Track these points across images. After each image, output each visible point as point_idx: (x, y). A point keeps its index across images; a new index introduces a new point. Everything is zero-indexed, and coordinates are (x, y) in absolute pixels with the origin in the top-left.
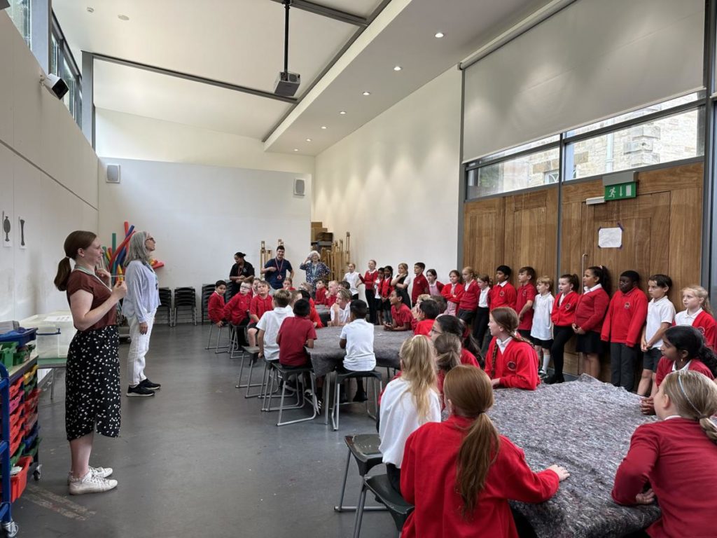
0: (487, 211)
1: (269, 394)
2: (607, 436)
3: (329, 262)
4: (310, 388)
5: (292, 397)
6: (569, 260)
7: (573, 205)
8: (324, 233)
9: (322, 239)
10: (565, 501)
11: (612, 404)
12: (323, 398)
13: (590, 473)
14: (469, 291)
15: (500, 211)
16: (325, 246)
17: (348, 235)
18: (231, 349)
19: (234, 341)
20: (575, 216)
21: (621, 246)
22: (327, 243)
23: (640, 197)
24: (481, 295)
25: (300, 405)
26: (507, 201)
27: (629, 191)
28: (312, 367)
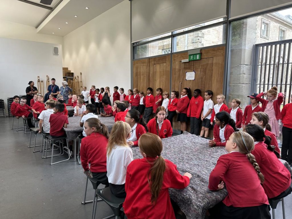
0: (143, 64)
1: (45, 150)
2: (199, 158)
3: (72, 86)
4: (67, 146)
5: (57, 151)
6: (175, 85)
7: (176, 62)
8: (70, 73)
9: (68, 75)
10: (191, 193)
11: (197, 143)
12: (73, 149)
13: (197, 177)
14: (136, 99)
15: (148, 65)
16: (70, 79)
17: (81, 74)
18: (25, 129)
19: (26, 125)
20: (177, 67)
21: (194, 79)
22: (71, 77)
23: (202, 59)
24: (141, 100)
25: (61, 154)
26: (150, 61)
27: (198, 57)
28: (67, 136)
